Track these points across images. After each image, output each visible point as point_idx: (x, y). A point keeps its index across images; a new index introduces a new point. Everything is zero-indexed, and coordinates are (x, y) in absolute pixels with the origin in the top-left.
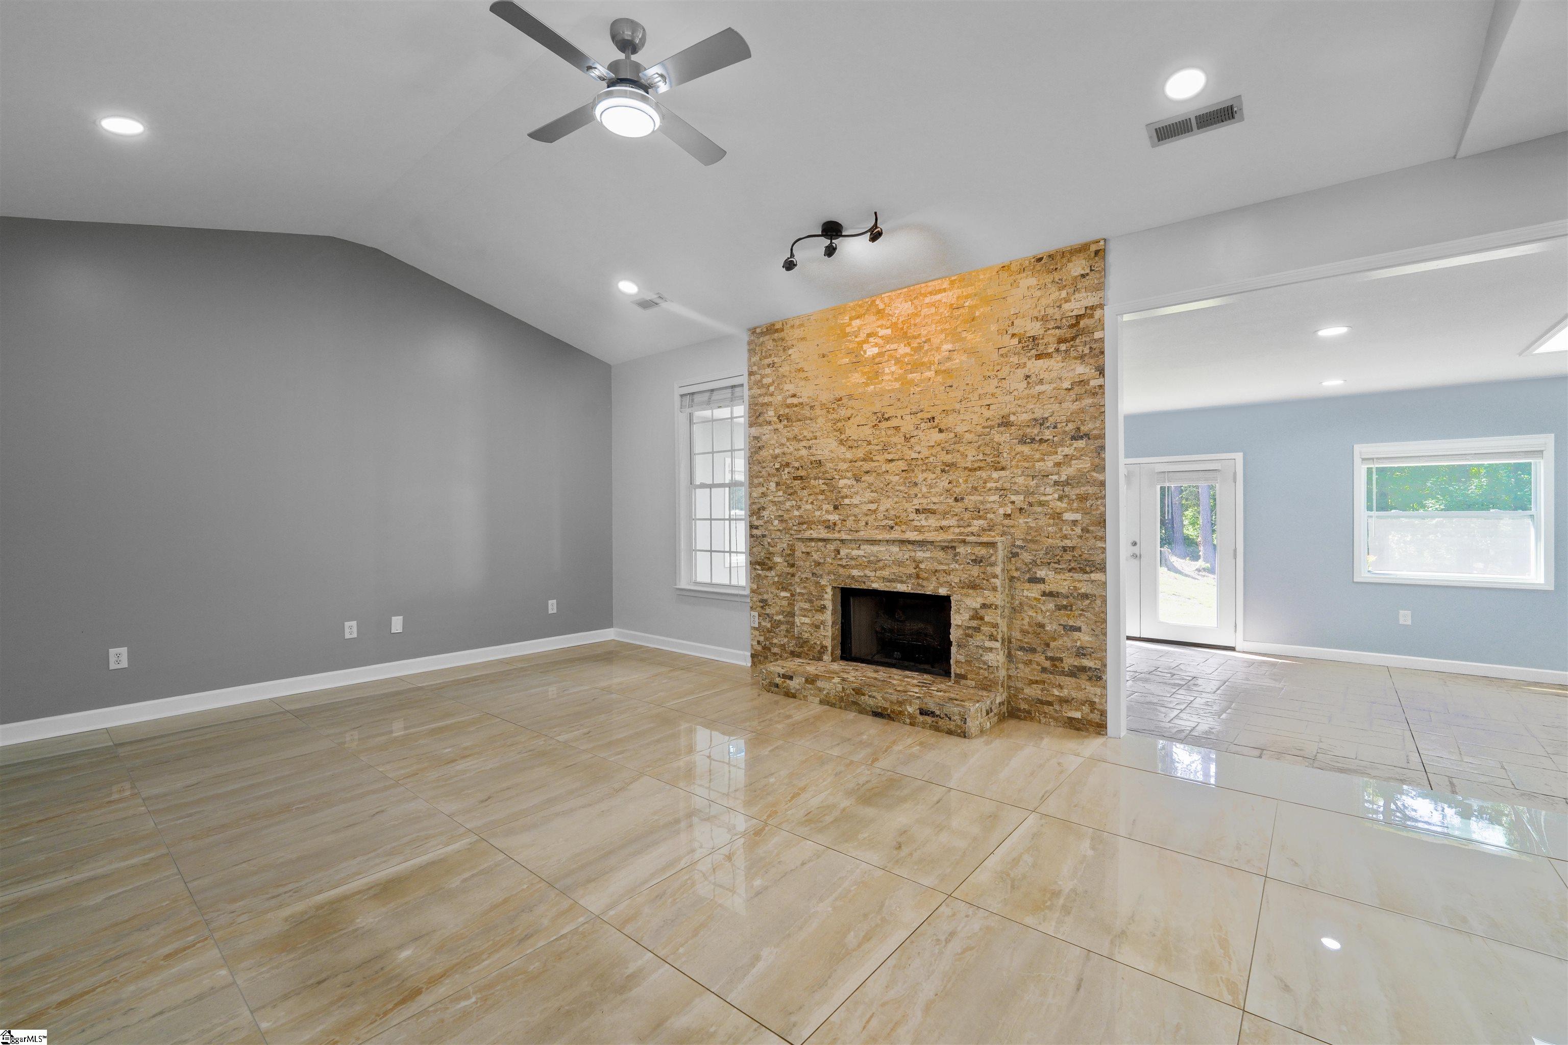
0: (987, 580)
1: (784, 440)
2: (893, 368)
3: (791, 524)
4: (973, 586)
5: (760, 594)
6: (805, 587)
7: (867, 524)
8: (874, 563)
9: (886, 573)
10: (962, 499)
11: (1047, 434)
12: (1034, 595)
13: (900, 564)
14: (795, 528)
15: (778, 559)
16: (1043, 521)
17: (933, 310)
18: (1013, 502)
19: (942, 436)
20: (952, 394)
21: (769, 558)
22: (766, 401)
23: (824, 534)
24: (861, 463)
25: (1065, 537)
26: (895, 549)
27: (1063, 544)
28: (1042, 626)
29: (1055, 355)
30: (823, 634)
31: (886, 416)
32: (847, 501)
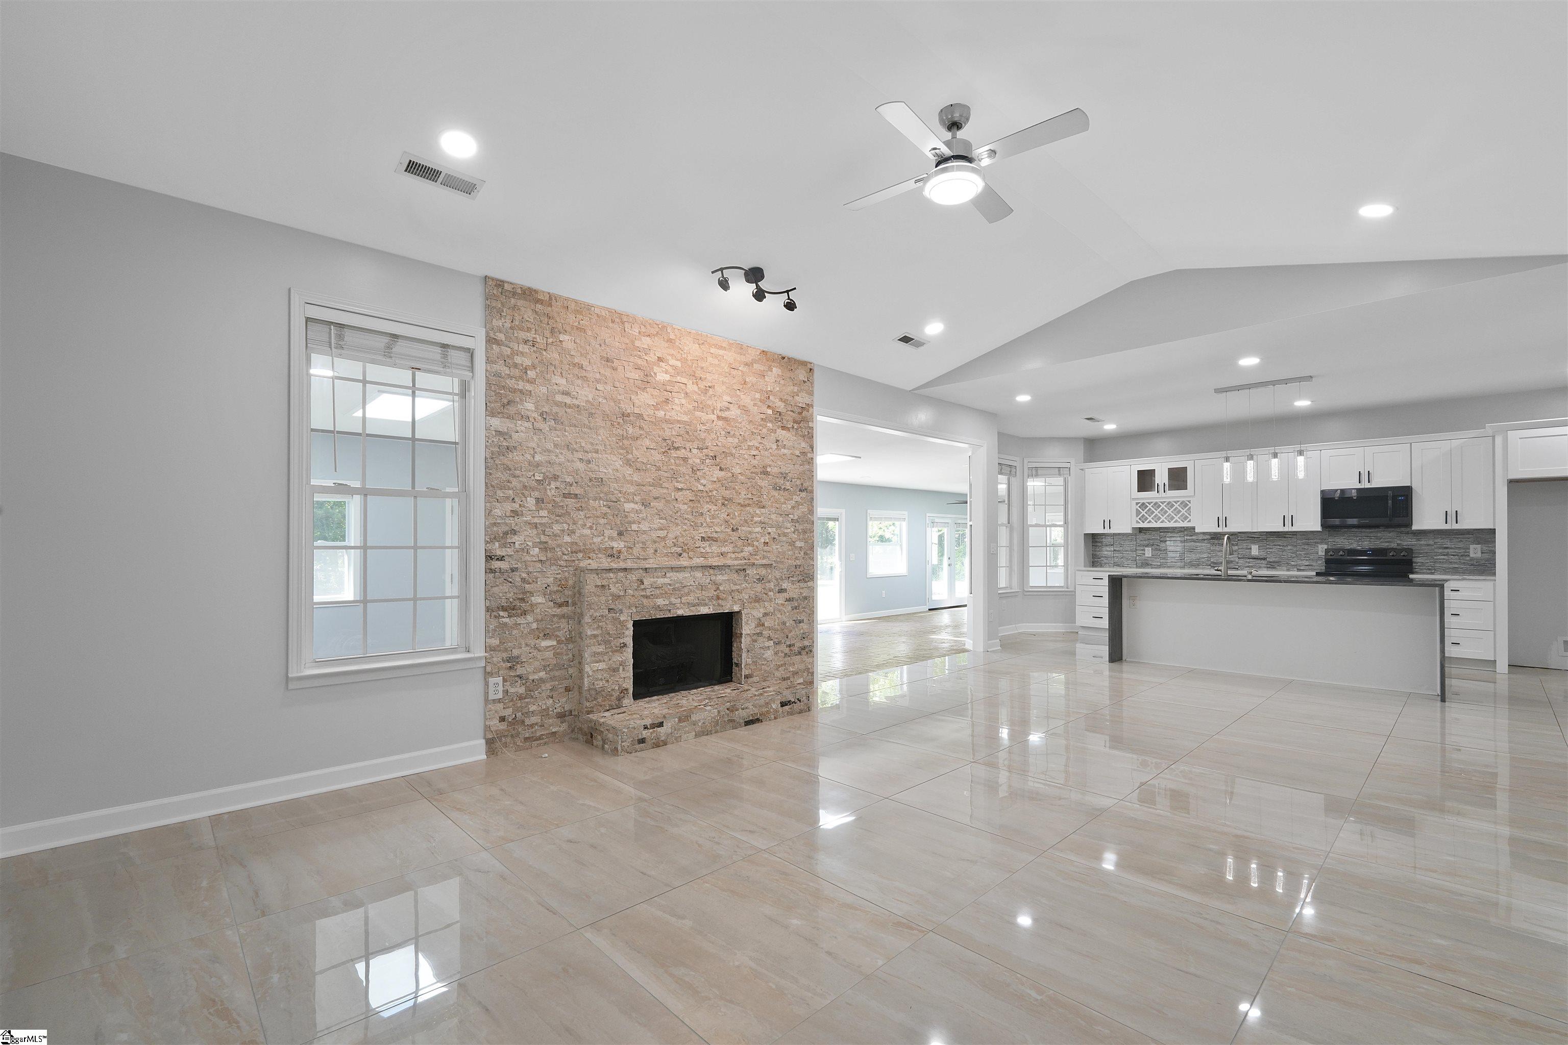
0: (766, 594)
1: (550, 446)
2: (683, 401)
3: (560, 553)
4: (757, 600)
5: (506, 650)
6: (599, 627)
7: (656, 551)
8: (678, 590)
9: (691, 598)
10: (737, 529)
11: (788, 485)
12: (781, 602)
13: (702, 587)
14: (566, 557)
15: (538, 599)
16: (786, 547)
17: (716, 362)
18: (769, 533)
19: (723, 473)
20: (730, 440)
21: (522, 600)
23: (606, 563)
24: (651, 488)
25: (796, 558)
26: (698, 574)
27: (796, 564)
28: (784, 623)
29: (791, 430)
30: (622, 676)
31: (676, 445)
32: (634, 527)
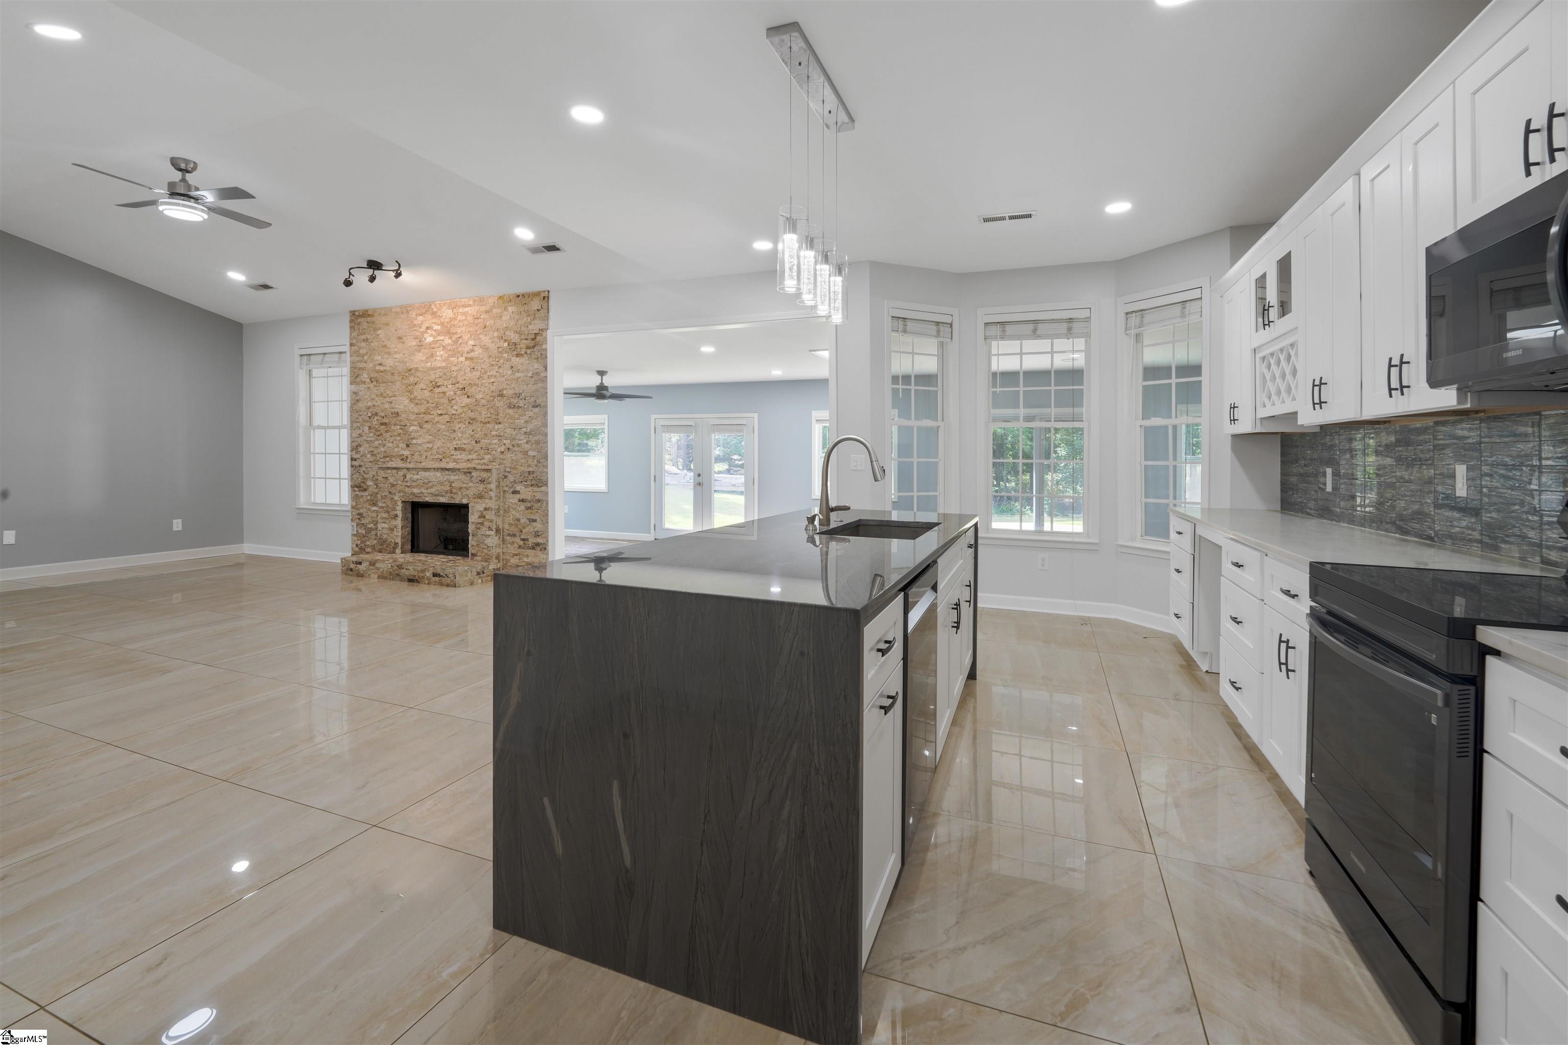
0: (487, 493)
1: (374, 396)
2: (442, 353)
3: (379, 458)
4: (480, 497)
5: (358, 509)
6: (384, 502)
7: (426, 457)
8: (427, 484)
9: (432, 490)
10: (479, 441)
11: (521, 404)
12: (514, 501)
13: (441, 484)
14: (381, 460)
15: (370, 483)
16: (520, 456)
17: (464, 318)
18: (505, 444)
19: (469, 399)
20: (474, 373)
21: (364, 482)
22: (361, 366)
23: (400, 464)
24: (423, 415)
25: (529, 466)
26: (438, 474)
27: (528, 470)
28: (518, 520)
29: (525, 355)
30: (396, 534)
31: (438, 384)
32: (414, 441)
